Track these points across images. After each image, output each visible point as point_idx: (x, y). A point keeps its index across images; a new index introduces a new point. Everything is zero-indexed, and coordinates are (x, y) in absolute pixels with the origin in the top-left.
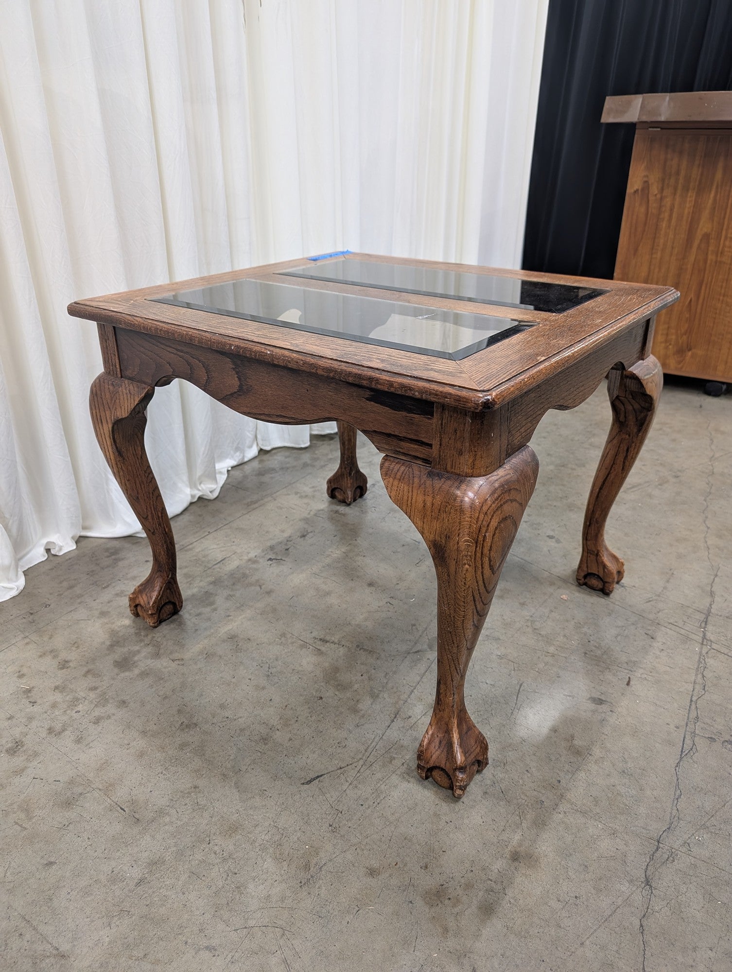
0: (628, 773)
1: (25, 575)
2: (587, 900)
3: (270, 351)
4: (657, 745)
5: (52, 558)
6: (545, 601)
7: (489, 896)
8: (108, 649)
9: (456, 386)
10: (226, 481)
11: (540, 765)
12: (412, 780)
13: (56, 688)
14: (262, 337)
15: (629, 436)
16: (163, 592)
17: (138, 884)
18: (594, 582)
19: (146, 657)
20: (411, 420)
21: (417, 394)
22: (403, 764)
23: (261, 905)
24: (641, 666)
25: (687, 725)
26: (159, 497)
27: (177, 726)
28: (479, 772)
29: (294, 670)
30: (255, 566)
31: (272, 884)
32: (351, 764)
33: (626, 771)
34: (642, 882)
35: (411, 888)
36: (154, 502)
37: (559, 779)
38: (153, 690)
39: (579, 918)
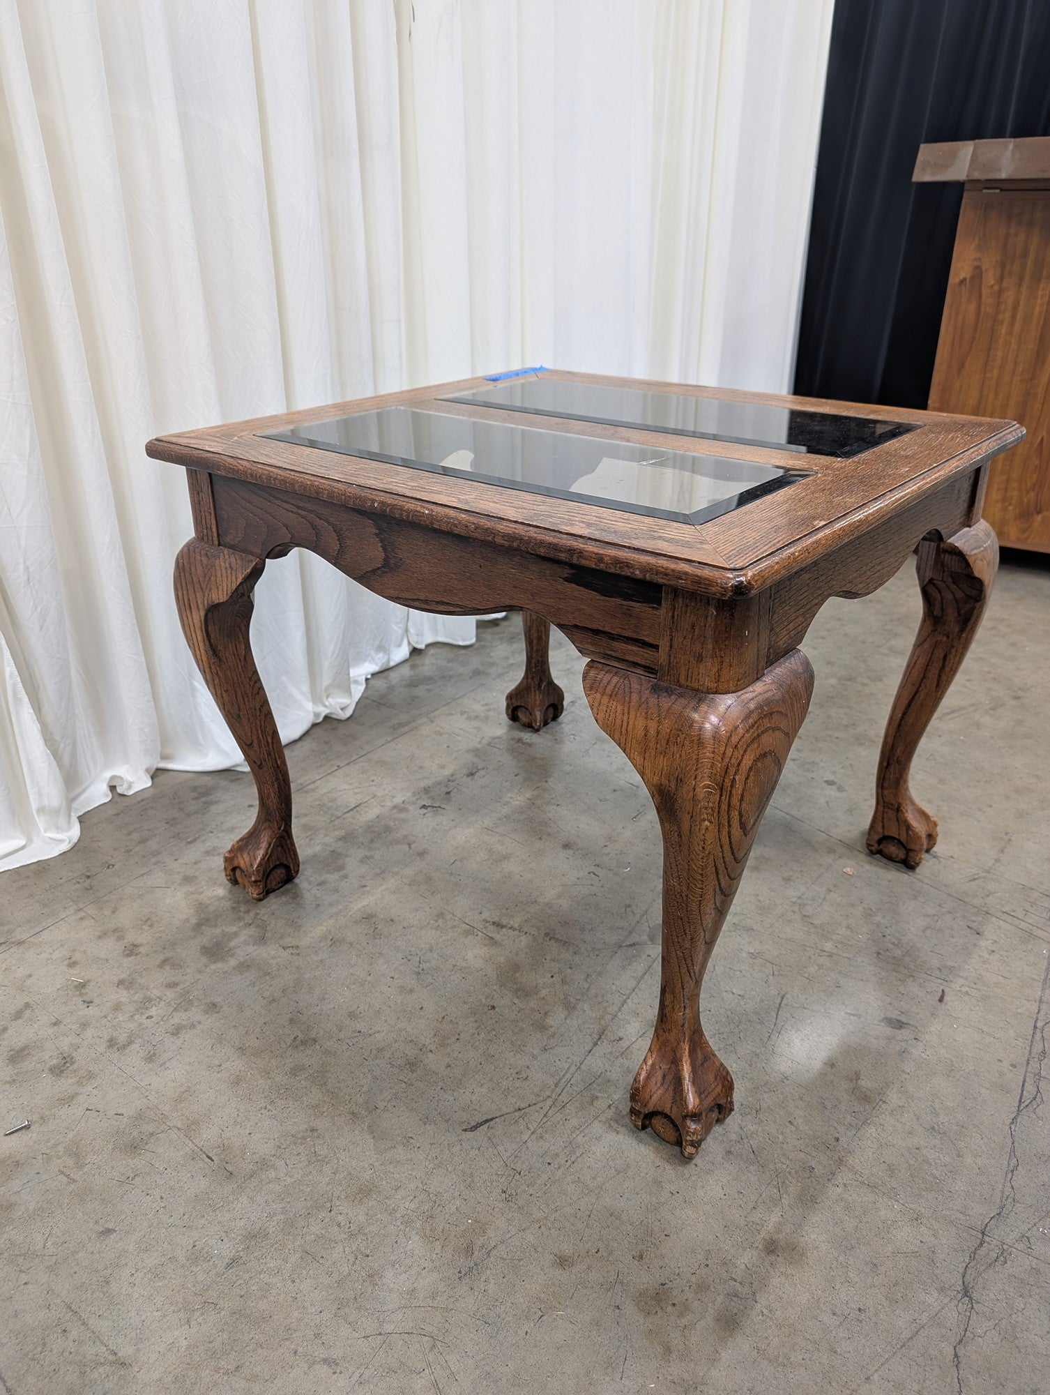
0: (939, 1130)
1: (80, 822)
2: (876, 1315)
3: (428, 509)
4: (983, 1091)
5: (118, 799)
6: (820, 876)
7: (733, 1303)
8: (194, 930)
9: (694, 561)
10: (363, 693)
11: (810, 1115)
12: (622, 1130)
13: (121, 982)
14: (418, 490)
15: (948, 637)
16: (272, 850)
17: (229, 1266)
18: (893, 849)
19: (246, 943)
20: (629, 610)
21: (637, 572)
22: (609, 1106)
23: (403, 1302)
24: (961, 974)
25: (1028, 1063)
26: (269, 715)
27: (289, 1041)
28: (719, 1121)
29: (454, 966)
30: (402, 816)
31: (419, 1273)
32: (535, 1104)
33: (936, 1127)
34: (958, 1292)
35: (618, 1287)
36: (263, 723)
37: (837, 1135)
38: (256, 989)
39: (863, 1341)
